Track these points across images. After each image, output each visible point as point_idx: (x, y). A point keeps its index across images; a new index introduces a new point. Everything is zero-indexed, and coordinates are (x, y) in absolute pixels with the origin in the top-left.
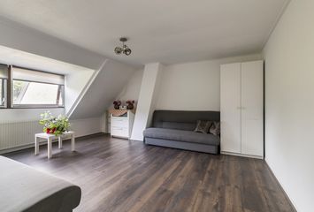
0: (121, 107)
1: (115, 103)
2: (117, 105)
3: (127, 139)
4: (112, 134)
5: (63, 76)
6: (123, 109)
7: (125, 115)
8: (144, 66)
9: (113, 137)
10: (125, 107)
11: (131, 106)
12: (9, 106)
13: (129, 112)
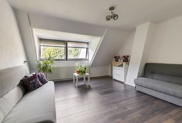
0: (119, 60)
1: (116, 57)
2: (117, 59)
3: (123, 83)
4: (113, 78)
5: (88, 43)
6: (121, 61)
7: (122, 65)
8: (136, 28)
9: (114, 80)
10: (122, 60)
11: (126, 59)
12: (67, 59)
13: (124, 64)
